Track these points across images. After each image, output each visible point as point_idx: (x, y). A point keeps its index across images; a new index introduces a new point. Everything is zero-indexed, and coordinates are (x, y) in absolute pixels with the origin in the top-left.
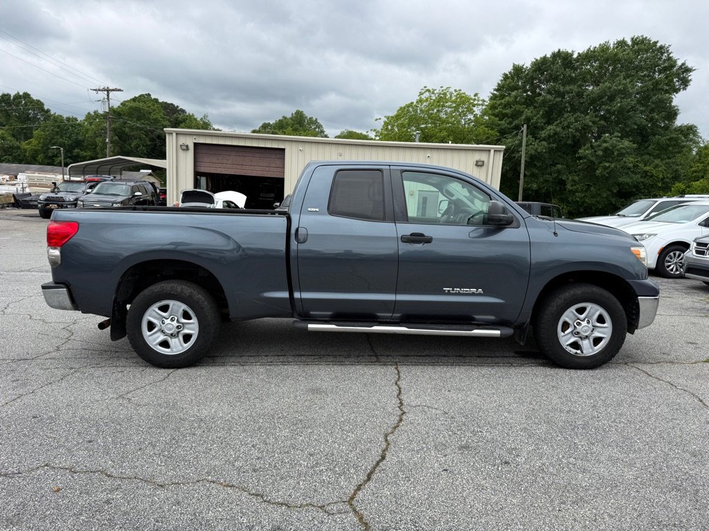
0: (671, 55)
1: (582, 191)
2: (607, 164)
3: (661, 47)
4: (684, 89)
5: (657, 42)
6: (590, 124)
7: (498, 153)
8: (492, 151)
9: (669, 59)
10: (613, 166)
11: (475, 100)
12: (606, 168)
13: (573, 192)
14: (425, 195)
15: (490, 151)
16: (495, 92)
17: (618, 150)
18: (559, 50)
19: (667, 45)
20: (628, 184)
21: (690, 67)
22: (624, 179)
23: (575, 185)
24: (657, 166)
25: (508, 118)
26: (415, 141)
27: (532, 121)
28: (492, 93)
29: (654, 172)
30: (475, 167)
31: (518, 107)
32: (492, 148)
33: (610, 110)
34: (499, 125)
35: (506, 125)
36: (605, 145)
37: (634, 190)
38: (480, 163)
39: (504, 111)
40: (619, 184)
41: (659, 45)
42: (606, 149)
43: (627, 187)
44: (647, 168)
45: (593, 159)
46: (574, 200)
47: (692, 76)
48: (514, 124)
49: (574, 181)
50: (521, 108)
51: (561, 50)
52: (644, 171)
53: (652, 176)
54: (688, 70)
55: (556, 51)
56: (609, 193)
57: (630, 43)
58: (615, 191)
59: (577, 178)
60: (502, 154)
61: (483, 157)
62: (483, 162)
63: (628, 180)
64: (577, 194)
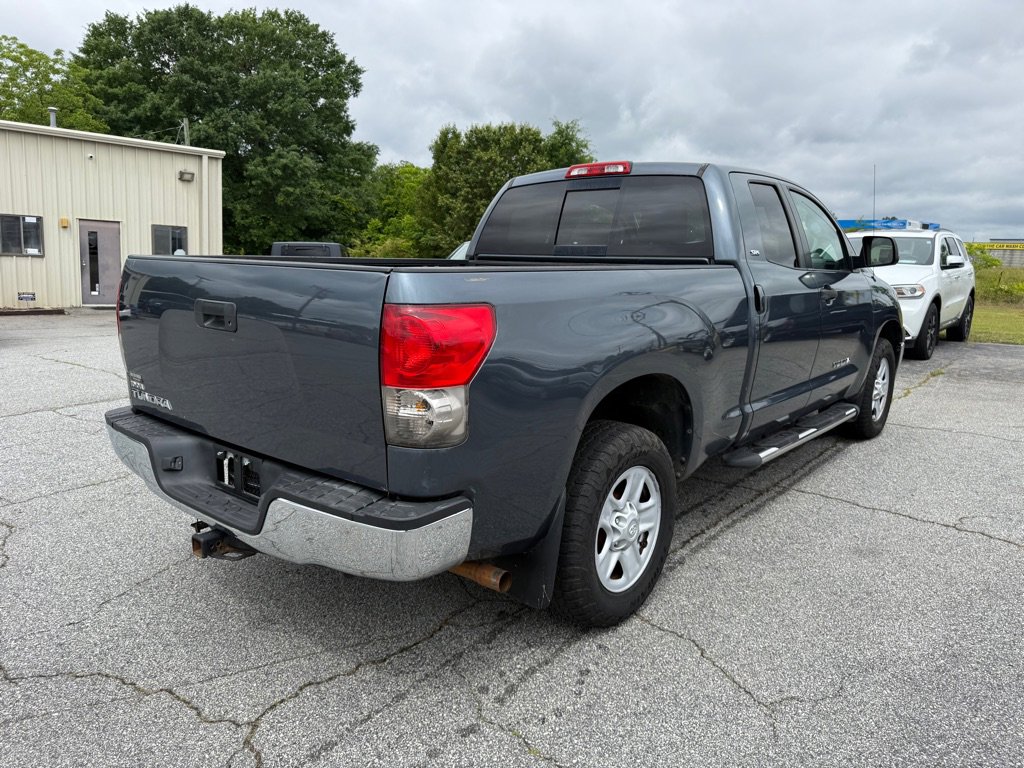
0: (336, 48)
1: (258, 227)
2: (291, 189)
3: (324, 34)
4: (355, 95)
5: (318, 26)
6: (258, 128)
7: (214, 162)
8: (205, 158)
9: (334, 52)
10: (298, 191)
11: (56, 61)
12: (288, 194)
13: (246, 228)
14: (93, 227)
15: (200, 157)
16: (82, 55)
17: (300, 170)
18: (187, 5)
19: (331, 33)
20: (317, 218)
21: (359, 66)
22: (311, 211)
23: (247, 218)
24: (346, 196)
25: (120, 102)
26: (49, 125)
27: (164, 113)
28: (74, 55)
29: (345, 204)
30: (180, 184)
31: (134, 87)
32: (205, 153)
33: (281, 110)
34: (106, 113)
35: (119, 114)
36: (284, 161)
37: (325, 226)
38: (187, 177)
39: (110, 90)
40: (307, 219)
41: (320, 30)
42: (285, 168)
43: (317, 223)
44: (337, 198)
45: (270, 180)
46: (249, 240)
47: (363, 79)
48: (131, 114)
49: (246, 212)
50: (141, 88)
51: (191, 6)
52: (333, 201)
53: (343, 208)
54: (357, 71)
55: (183, 5)
56: (295, 230)
57: (283, 16)
58: (303, 228)
59: (247, 207)
60: (220, 163)
61: (190, 166)
62: (193, 175)
63: (317, 212)
64: (251, 230)
